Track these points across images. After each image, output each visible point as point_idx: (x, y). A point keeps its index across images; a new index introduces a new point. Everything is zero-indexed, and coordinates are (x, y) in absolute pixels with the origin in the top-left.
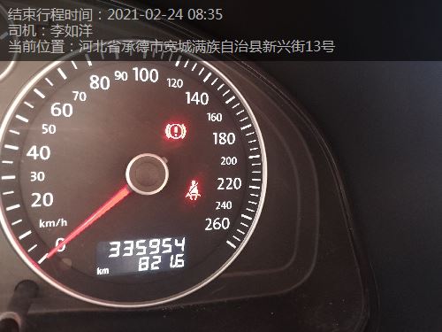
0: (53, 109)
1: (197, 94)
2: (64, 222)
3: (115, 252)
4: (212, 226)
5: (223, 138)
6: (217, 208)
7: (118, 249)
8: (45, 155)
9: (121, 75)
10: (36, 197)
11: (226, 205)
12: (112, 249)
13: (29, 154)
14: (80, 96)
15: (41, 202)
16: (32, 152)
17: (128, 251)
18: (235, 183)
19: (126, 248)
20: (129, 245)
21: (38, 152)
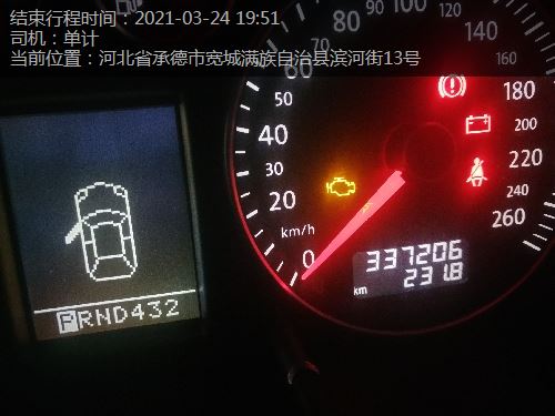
1: (481, 24)
2: (311, 229)
3: (373, 265)
4: (501, 222)
5: (518, 90)
6: (509, 196)
7: (377, 261)
8: (281, 138)
10: (275, 197)
11: (521, 190)
12: (370, 261)
13: (260, 139)
14: (322, 44)
15: (280, 204)
16: (265, 136)
17: (391, 263)
18: (534, 157)
19: (387, 259)
20: (391, 255)
21: (272, 135)
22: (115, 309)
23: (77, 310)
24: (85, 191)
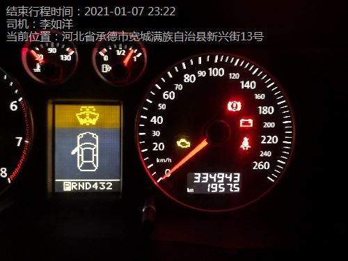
0: (164, 95)
1: (248, 82)
2: (170, 160)
3: (197, 180)
4: (257, 167)
5: (265, 110)
6: (261, 155)
7: (199, 178)
8: (160, 121)
9: (202, 74)
10: (155, 145)
11: (268, 154)
12: (196, 178)
13: (152, 121)
14: (179, 87)
15: (157, 148)
17: (205, 180)
18: (274, 140)
19: (204, 178)
20: (205, 176)
21: (156, 120)
22: (86, 183)
23: (72, 182)
24: (82, 135)
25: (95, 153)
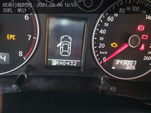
1: (149, 16)
2: (106, 53)
4: (145, 59)
6: (148, 53)
7: (118, 62)
8: (104, 32)
9: (128, 9)
10: (100, 45)
14: (116, 15)
16: (101, 31)
22: (64, 62)
23: (57, 61)
24: (63, 37)
25: (69, 47)
